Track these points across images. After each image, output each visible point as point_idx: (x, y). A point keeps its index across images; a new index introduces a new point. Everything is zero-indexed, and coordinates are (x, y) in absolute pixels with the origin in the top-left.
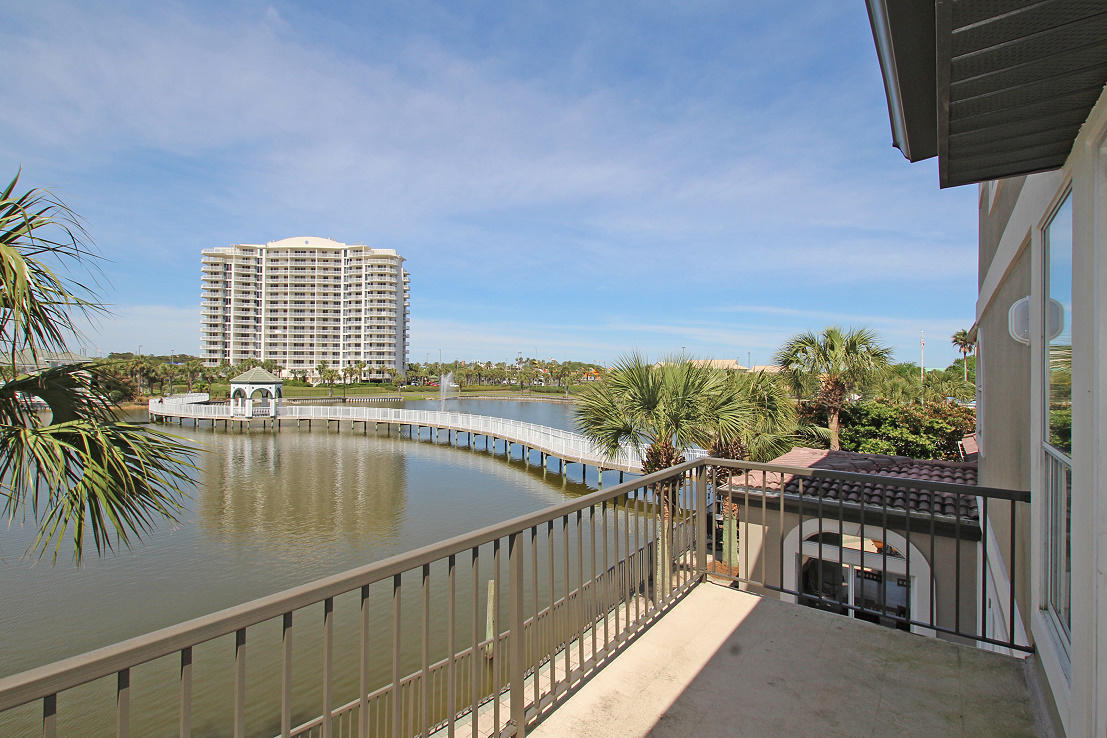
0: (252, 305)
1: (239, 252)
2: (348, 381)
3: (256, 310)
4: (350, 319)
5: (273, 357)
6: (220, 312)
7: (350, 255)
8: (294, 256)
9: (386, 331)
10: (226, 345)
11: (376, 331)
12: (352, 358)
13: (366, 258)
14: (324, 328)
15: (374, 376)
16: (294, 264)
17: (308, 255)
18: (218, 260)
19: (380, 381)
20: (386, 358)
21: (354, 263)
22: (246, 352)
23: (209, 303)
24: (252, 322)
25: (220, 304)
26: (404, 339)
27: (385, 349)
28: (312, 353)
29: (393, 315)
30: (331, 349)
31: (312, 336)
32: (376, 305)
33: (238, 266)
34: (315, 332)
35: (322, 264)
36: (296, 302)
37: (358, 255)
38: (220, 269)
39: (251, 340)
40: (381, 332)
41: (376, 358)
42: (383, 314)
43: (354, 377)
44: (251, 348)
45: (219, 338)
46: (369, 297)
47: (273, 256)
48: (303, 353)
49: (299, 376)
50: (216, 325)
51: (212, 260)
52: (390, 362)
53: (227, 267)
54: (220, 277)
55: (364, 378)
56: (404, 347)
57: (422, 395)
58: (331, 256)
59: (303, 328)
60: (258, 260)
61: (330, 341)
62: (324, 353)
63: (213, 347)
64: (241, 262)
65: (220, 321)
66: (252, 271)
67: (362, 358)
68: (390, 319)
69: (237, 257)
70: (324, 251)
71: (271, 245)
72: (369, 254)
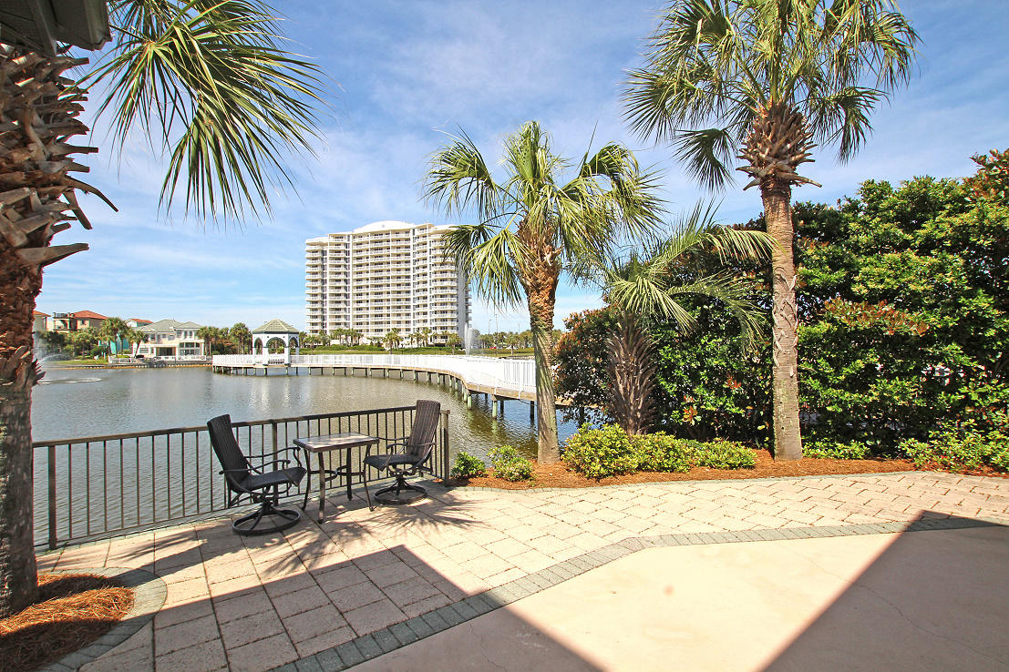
0: (342, 284)
1: (332, 240)
2: (415, 345)
3: (346, 288)
4: (418, 291)
5: (359, 328)
6: (319, 291)
7: (418, 233)
8: (373, 238)
9: (448, 299)
10: (323, 318)
11: (439, 300)
12: (421, 325)
13: (430, 235)
14: (398, 300)
15: (439, 341)
16: (374, 246)
17: (384, 237)
18: (318, 248)
19: (443, 345)
20: (449, 324)
21: (421, 240)
22: (339, 324)
23: (310, 284)
24: (342, 298)
25: (319, 284)
26: (467, 307)
27: (448, 316)
28: (389, 323)
29: (454, 284)
30: (404, 318)
31: (388, 308)
32: (439, 276)
33: (332, 251)
34: (391, 304)
35: (395, 244)
36: (376, 279)
37: (424, 232)
38: (318, 255)
39: (342, 313)
40: (444, 300)
41: (440, 324)
42: (445, 284)
43: (421, 342)
44: (342, 320)
45: (319, 313)
46: (434, 269)
47: (357, 240)
48: (381, 323)
49: (375, 342)
50: (316, 302)
51: (313, 248)
52: (452, 328)
53: (324, 253)
54: (319, 262)
55: (430, 343)
56: (467, 314)
58: (403, 236)
59: (382, 301)
60: (346, 245)
61: (403, 311)
62: (399, 322)
63: (315, 321)
64: (334, 248)
65: (319, 298)
66: (342, 255)
67: (428, 325)
68: (452, 288)
69: (331, 244)
70: (397, 232)
71: (357, 231)
72: (432, 230)
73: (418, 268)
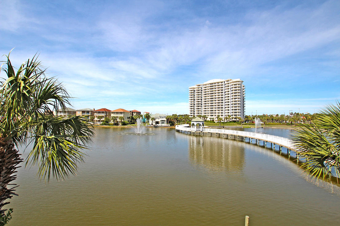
0: (200, 100)
1: (197, 87)
2: (226, 121)
3: (201, 102)
4: (226, 102)
5: (205, 114)
6: (193, 103)
7: (226, 83)
8: (210, 85)
9: (237, 105)
10: (194, 111)
11: (234, 105)
12: (227, 114)
13: (231, 83)
14: (219, 105)
15: (234, 120)
16: (210, 88)
17: (214, 85)
18: (193, 89)
19: (235, 121)
20: (237, 114)
21: (227, 85)
22: (199, 113)
23: (190, 101)
24: (200, 105)
25: (193, 101)
26: (243, 108)
27: (237, 111)
28: (215, 113)
29: (240, 100)
30: (221, 112)
31: (215, 108)
32: (234, 97)
33: (197, 90)
34: (216, 107)
35: (218, 87)
36: (211, 99)
37: (228, 82)
38: (193, 92)
39: (200, 110)
40: (236, 105)
41: (234, 114)
42: (236, 100)
43: (227, 120)
44: (200, 112)
45: (193, 110)
46: (232, 95)
47: (205, 86)
48: (213, 113)
49: (212, 120)
50: (192, 106)
51: (191, 89)
52: (239, 115)
53: (194, 91)
54: (193, 94)
55: (230, 120)
56: (244, 110)
57: (249, 126)
58: (220, 84)
59: (213, 106)
60: (201, 88)
61: (220, 109)
62: (219, 113)
63: (191, 112)
64: (197, 89)
65: (193, 105)
66: (200, 91)
67: (229, 114)
68: (239, 101)
69: (197, 88)
70: (218, 83)
71: (205, 83)
72: (231, 82)
73: (226, 95)
